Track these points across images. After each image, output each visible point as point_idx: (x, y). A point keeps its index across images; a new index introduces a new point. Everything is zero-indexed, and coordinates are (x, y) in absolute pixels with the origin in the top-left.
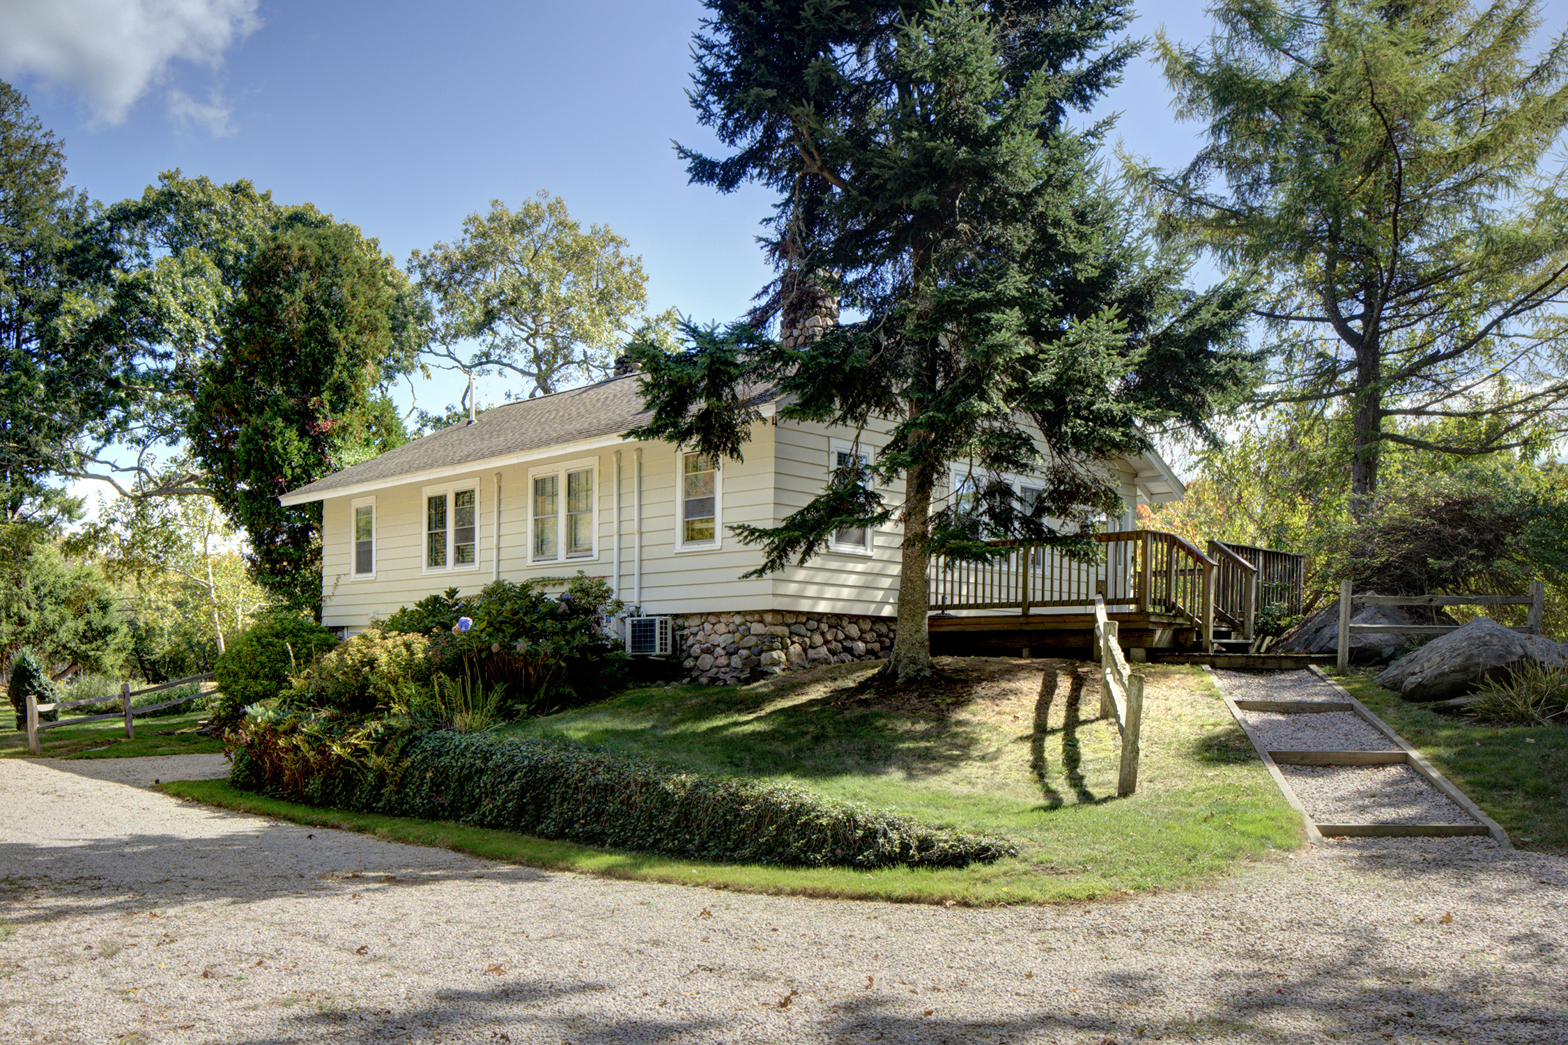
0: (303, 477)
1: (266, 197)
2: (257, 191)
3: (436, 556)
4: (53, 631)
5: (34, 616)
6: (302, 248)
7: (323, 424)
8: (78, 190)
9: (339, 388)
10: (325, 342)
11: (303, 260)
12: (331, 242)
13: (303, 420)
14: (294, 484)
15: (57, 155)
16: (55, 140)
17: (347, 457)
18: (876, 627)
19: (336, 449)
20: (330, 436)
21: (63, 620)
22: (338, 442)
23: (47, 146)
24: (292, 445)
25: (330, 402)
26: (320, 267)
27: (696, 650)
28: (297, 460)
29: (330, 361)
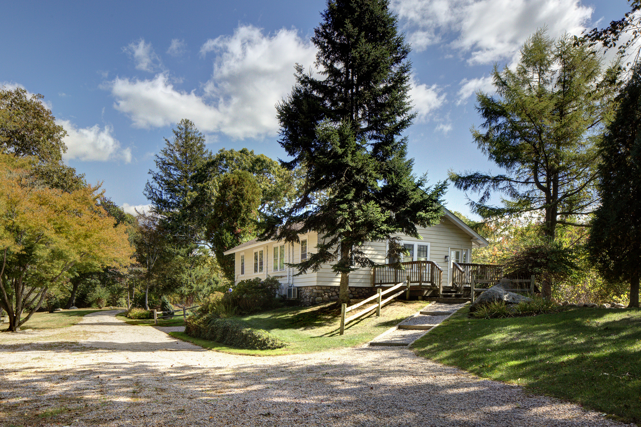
0: (232, 246)
1: (252, 152)
2: (249, 151)
3: (256, 271)
4: (201, 290)
5: (195, 286)
6: (234, 178)
7: (238, 230)
8: (209, 151)
9: (243, 220)
10: (239, 206)
11: (233, 182)
12: (242, 176)
13: (232, 229)
14: (229, 248)
15: (203, 140)
16: (202, 136)
17: (245, 240)
18: (357, 290)
19: (242, 238)
20: (240, 234)
21: (204, 287)
22: (242, 235)
23: (200, 137)
24: (228, 236)
25: (240, 224)
26: (238, 183)
27: (303, 297)
28: (230, 241)
29: (240, 211)
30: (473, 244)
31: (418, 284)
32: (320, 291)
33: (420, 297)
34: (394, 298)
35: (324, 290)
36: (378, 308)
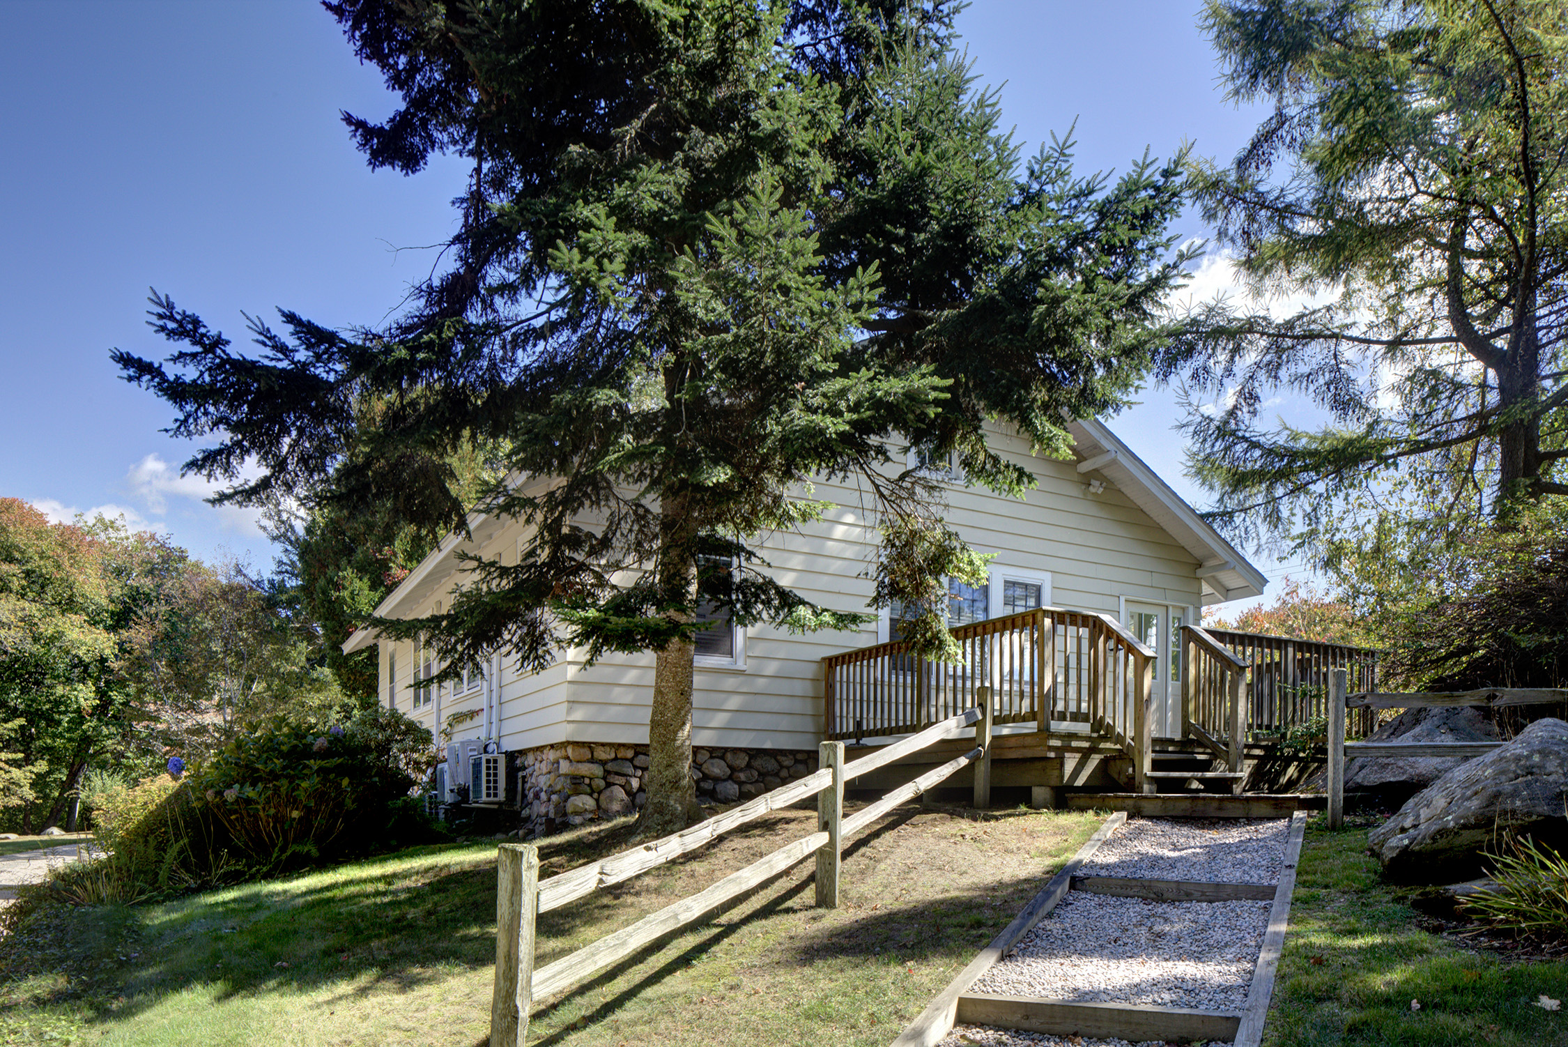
30: (1206, 589)
31: (1032, 726)
32: (585, 769)
33: (1039, 793)
34: (918, 799)
35: (603, 763)
36: (825, 855)
